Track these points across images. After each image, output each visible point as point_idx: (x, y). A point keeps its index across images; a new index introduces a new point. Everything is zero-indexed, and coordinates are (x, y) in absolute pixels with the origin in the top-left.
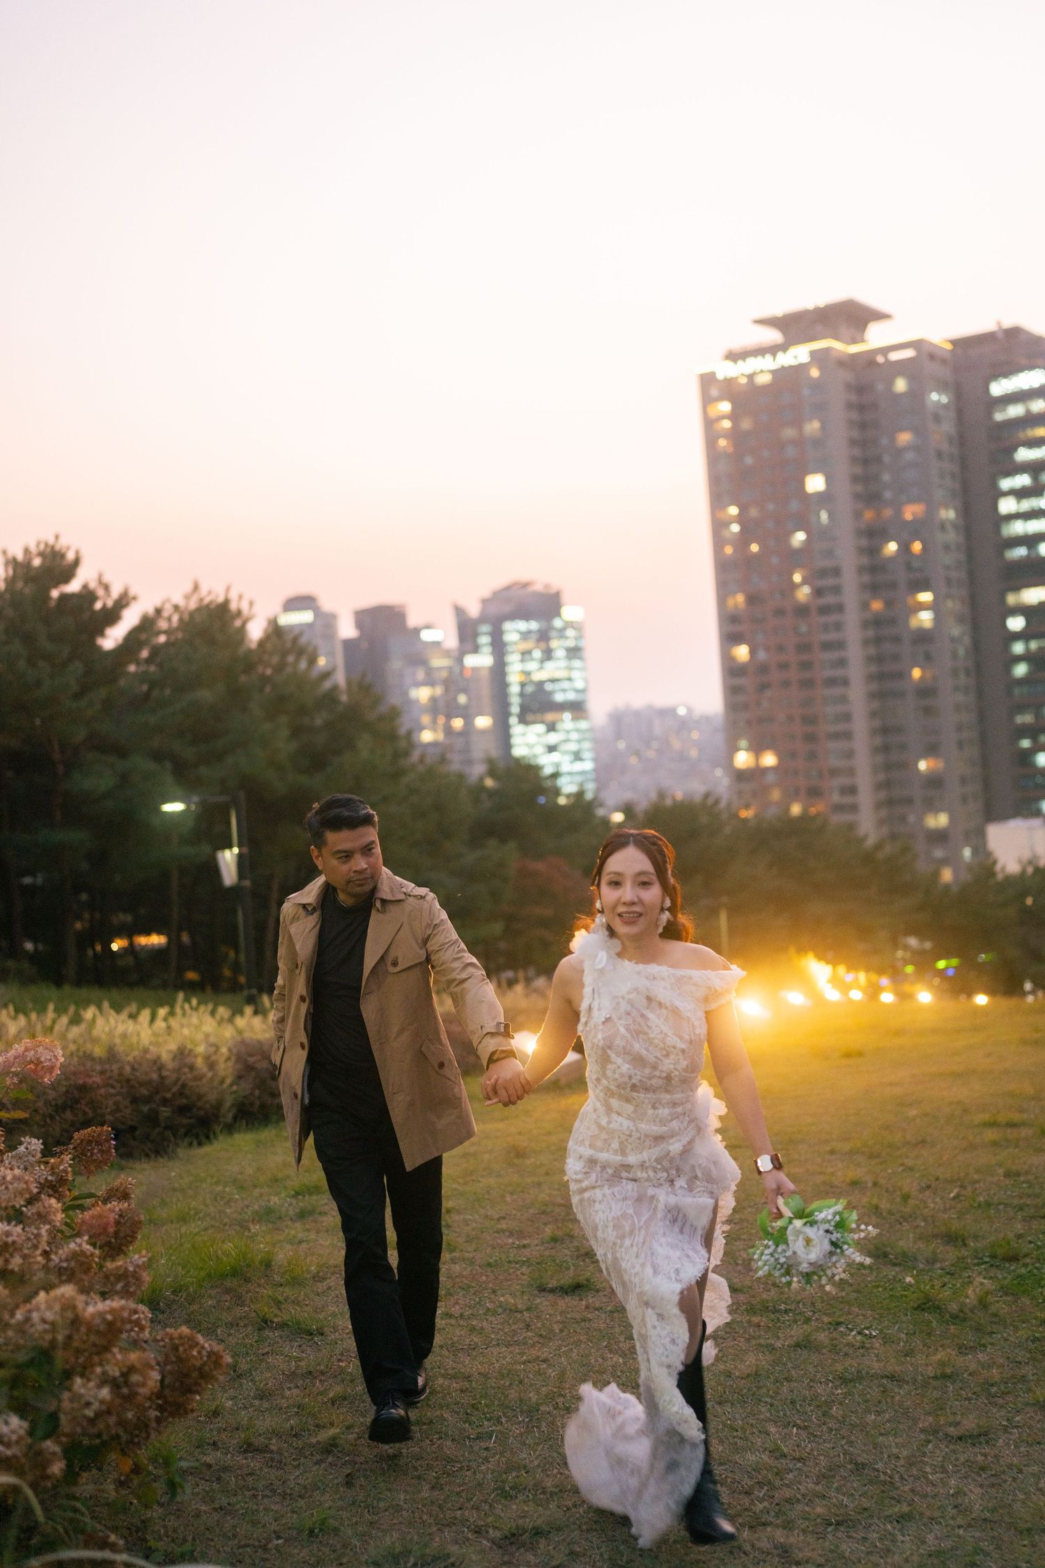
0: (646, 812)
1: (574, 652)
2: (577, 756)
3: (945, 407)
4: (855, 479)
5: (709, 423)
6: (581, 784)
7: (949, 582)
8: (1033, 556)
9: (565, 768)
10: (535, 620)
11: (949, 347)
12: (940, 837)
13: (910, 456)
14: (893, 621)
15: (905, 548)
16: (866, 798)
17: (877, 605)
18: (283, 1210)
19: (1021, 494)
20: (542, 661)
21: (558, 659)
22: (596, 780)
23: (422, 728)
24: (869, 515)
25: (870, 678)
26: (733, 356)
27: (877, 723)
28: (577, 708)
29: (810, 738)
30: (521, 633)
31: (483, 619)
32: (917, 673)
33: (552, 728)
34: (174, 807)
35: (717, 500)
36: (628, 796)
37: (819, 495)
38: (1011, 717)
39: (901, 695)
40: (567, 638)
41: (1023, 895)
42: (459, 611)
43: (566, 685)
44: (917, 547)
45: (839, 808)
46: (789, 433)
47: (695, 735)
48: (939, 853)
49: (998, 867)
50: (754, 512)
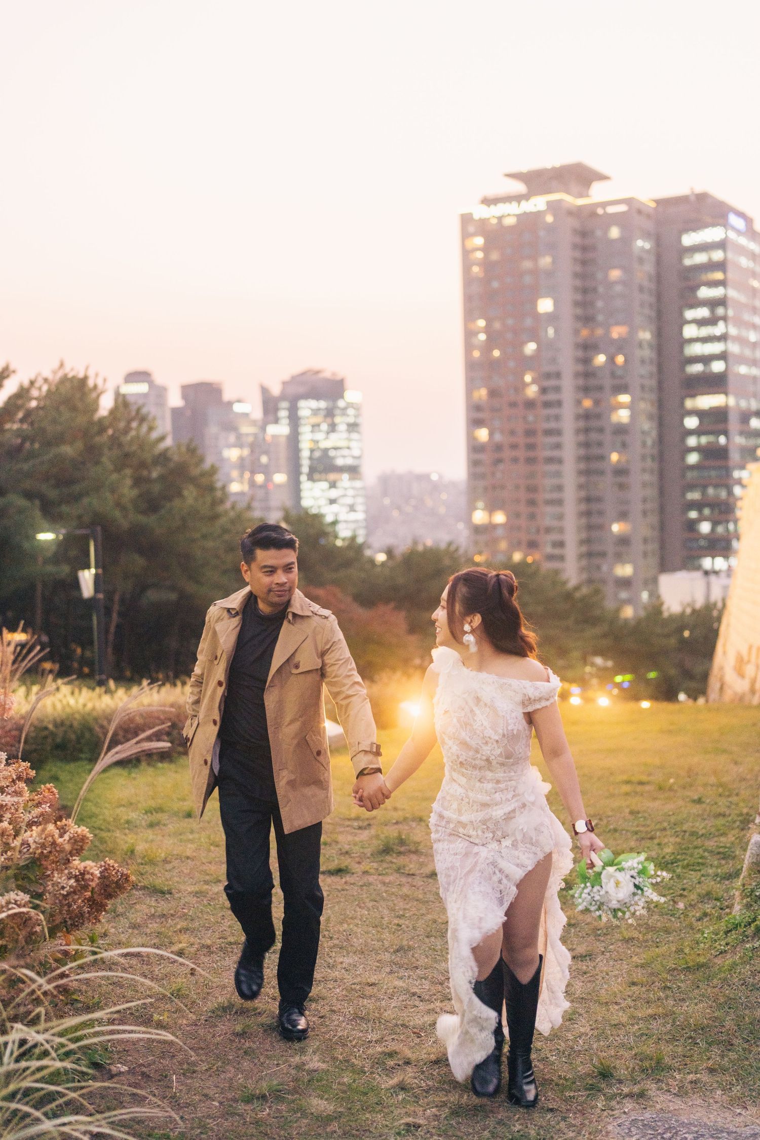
0: (403, 555)
1: (353, 427)
2: (352, 508)
3: (648, 251)
4: (577, 304)
5: (466, 253)
6: (354, 531)
7: (643, 387)
8: (708, 371)
9: (342, 517)
10: (324, 400)
11: (653, 205)
12: (625, 583)
13: (618, 288)
14: (598, 416)
15: (611, 359)
16: (571, 551)
17: (587, 403)
18: (138, 822)
19: (701, 323)
20: (328, 433)
21: (341, 432)
22: (366, 527)
23: (232, 481)
24: (585, 333)
25: (580, 459)
26: (488, 201)
27: (583, 494)
28: (353, 471)
29: (532, 503)
30: (312, 410)
31: (283, 397)
32: (614, 457)
33: (333, 485)
34: (46, 536)
35: (469, 315)
36: (389, 541)
37: (548, 315)
38: (683, 495)
39: (601, 473)
40: (348, 416)
41: (681, 630)
42: (264, 391)
43: (345, 452)
44: (620, 359)
45: (551, 558)
46: (527, 264)
47: (444, 496)
48: (624, 595)
49: (665, 607)
50: (497, 325)
